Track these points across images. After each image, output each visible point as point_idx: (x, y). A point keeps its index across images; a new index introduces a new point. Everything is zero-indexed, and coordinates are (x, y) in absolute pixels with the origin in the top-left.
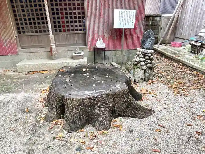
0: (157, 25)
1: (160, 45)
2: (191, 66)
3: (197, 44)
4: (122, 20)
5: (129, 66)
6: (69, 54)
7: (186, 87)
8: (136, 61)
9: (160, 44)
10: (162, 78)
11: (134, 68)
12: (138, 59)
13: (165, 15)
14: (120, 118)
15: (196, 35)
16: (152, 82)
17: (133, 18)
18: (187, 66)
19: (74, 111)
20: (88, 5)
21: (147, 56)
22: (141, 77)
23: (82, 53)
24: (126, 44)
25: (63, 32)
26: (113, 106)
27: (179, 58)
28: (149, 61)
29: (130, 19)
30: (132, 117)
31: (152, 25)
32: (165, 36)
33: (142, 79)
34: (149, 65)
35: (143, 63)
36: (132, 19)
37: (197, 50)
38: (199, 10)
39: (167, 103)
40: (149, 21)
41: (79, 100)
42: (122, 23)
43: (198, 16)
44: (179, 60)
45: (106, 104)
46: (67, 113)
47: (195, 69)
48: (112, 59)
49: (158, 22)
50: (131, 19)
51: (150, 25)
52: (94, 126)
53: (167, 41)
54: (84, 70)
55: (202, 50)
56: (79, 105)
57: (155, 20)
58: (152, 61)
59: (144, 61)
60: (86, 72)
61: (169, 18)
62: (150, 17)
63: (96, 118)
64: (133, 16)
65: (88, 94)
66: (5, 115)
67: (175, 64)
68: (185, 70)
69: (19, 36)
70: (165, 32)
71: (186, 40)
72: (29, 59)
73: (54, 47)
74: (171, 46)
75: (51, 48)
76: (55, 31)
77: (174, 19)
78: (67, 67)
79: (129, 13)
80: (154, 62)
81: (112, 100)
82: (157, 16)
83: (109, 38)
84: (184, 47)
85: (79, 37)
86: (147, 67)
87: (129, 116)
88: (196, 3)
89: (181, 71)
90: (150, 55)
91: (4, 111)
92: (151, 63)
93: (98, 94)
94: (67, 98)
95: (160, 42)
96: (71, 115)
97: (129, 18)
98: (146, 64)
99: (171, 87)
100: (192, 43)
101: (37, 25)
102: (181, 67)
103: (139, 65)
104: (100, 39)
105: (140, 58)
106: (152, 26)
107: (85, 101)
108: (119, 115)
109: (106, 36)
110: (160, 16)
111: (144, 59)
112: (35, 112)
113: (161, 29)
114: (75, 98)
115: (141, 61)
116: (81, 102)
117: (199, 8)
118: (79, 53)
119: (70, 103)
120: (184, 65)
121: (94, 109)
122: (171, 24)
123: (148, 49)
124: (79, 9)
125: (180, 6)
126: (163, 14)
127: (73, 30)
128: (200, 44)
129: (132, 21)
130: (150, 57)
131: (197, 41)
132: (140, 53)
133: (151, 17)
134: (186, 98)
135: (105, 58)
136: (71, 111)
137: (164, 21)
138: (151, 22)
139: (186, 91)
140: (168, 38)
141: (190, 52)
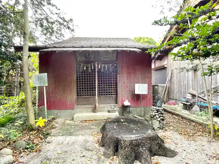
0: (156, 91)
2: (189, 119)
3: (187, 104)
4: (140, 90)
5: (148, 118)
6: (106, 109)
7: (192, 134)
8: (153, 115)
10: (172, 128)
11: (151, 120)
12: (154, 114)
13: (160, 85)
14: (156, 157)
15: (184, 98)
16: (166, 130)
18: (185, 118)
19: (126, 149)
20: (119, 81)
21: (160, 111)
22: (158, 126)
23: (115, 109)
25: (103, 96)
26: (150, 146)
27: (178, 113)
28: (161, 115)
30: (164, 156)
33: (159, 127)
34: (161, 117)
35: (157, 116)
37: (188, 108)
38: (182, 83)
39: (184, 146)
41: (130, 141)
43: (182, 86)
44: (178, 114)
45: (146, 145)
46: (121, 151)
47: (192, 121)
48: (134, 113)
49: (156, 89)
50: (145, 89)
52: (140, 162)
53: (165, 101)
54: (122, 120)
55: (192, 108)
56: (130, 145)
57: (154, 88)
58: (163, 115)
59: (158, 115)
60: (124, 122)
61: (164, 87)
63: (141, 155)
65: (133, 137)
66: (75, 152)
67: (176, 117)
68: (185, 122)
69: (77, 98)
71: (178, 101)
72: (81, 112)
73: (97, 104)
74: (168, 104)
75: (96, 105)
76: (99, 95)
77: (166, 87)
78: (110, 118)
79: (144, 86)
80: (164, 115)
81: (149, 142)
82: (155, 86)
84: (178, 105)
85: (112, 99)
86: (161, 119)
87: (162, 156)
88: (179, 79)
89: (183, 122)
90: (161, 111)
91: (73, 149)
92: (162, 116)
93: (140, 137)
94: (121, 139)
96: (125, 152)
98: (160, 117)
99: (181, 134)
100: (183, 103)
101: (89, 92)
102: (181, 119)
103: (155, 117)
104: (126, 100)
105: (155, 113)
107: (133, 142)
108: (155, 155)
109: (130, 98)
110: (158, 86)
111: (158, 114)
112: (95, 150)
113: (159, 93)
114: (127, 139)
115: (156, 115)
116: (131, 142)
117: (181, 82)
118: (113, 109)
119: (123, 144)
120: (182, 118)
121: (139, 148)
122: (165, 91)
123: (159, 107)
124: (114, 83)
125: (169, 80)
127: (109, 95)
128: (189, 104)
130: (161, 112)
131: (187, 102)
132: (155, 109)
134: (196, 143)
135: (129, 112)
136: (124, 149)
137: (160, 89)
139: (193, 137)
140: (165, 99)
141: (183, 108)
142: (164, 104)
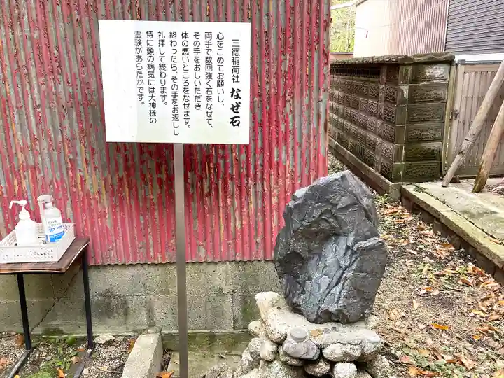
0: (437, 99)
1: (453, 187)
4: (158, 94)
9: (454, 181)
13: (470, 58)
17: (235, 79)
24: (227, 227)
29: (214, 83)
31: (412, 100)
32: (472, 146)
36: (229, 85)
40: (397, 84)
42: (164, 110)
48: (150, 311)
49: (437, 87)
50: (221, 83)
51: (403, 101)
53: (484, 172)
57: (425, 79)
61: (490, 68)
62: (402, 69)
64: (236, 61)
70: (471, 132)
79: (203, 48)
82: (433, 62)
83: (115, 192)
95: (449, 174)
97: (209, 76)
106: (412, 106)
109: (92, 181)
110: (450, 62)
113: (455, 114)
126: (461, 53)
129: (234, 101)
133: (405, 65)
137: (465, 83)
138: (405, 89)
140: (487, 156)
142: (478, 190)
